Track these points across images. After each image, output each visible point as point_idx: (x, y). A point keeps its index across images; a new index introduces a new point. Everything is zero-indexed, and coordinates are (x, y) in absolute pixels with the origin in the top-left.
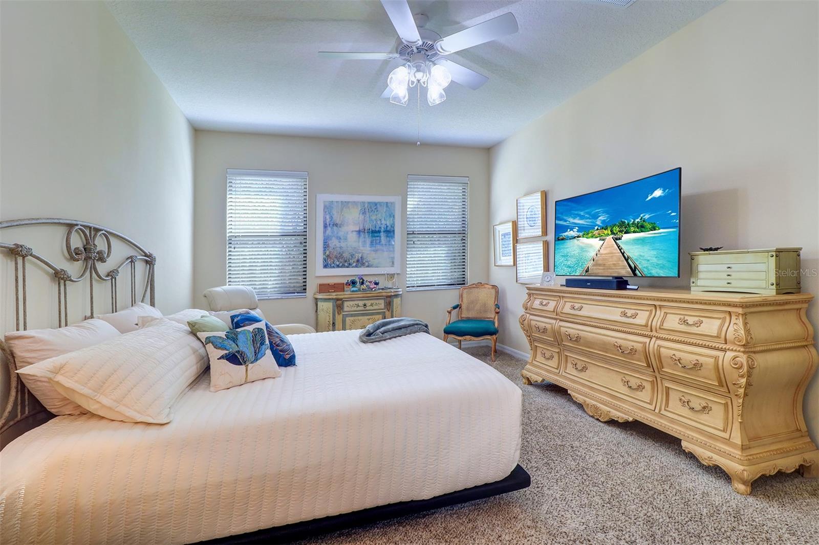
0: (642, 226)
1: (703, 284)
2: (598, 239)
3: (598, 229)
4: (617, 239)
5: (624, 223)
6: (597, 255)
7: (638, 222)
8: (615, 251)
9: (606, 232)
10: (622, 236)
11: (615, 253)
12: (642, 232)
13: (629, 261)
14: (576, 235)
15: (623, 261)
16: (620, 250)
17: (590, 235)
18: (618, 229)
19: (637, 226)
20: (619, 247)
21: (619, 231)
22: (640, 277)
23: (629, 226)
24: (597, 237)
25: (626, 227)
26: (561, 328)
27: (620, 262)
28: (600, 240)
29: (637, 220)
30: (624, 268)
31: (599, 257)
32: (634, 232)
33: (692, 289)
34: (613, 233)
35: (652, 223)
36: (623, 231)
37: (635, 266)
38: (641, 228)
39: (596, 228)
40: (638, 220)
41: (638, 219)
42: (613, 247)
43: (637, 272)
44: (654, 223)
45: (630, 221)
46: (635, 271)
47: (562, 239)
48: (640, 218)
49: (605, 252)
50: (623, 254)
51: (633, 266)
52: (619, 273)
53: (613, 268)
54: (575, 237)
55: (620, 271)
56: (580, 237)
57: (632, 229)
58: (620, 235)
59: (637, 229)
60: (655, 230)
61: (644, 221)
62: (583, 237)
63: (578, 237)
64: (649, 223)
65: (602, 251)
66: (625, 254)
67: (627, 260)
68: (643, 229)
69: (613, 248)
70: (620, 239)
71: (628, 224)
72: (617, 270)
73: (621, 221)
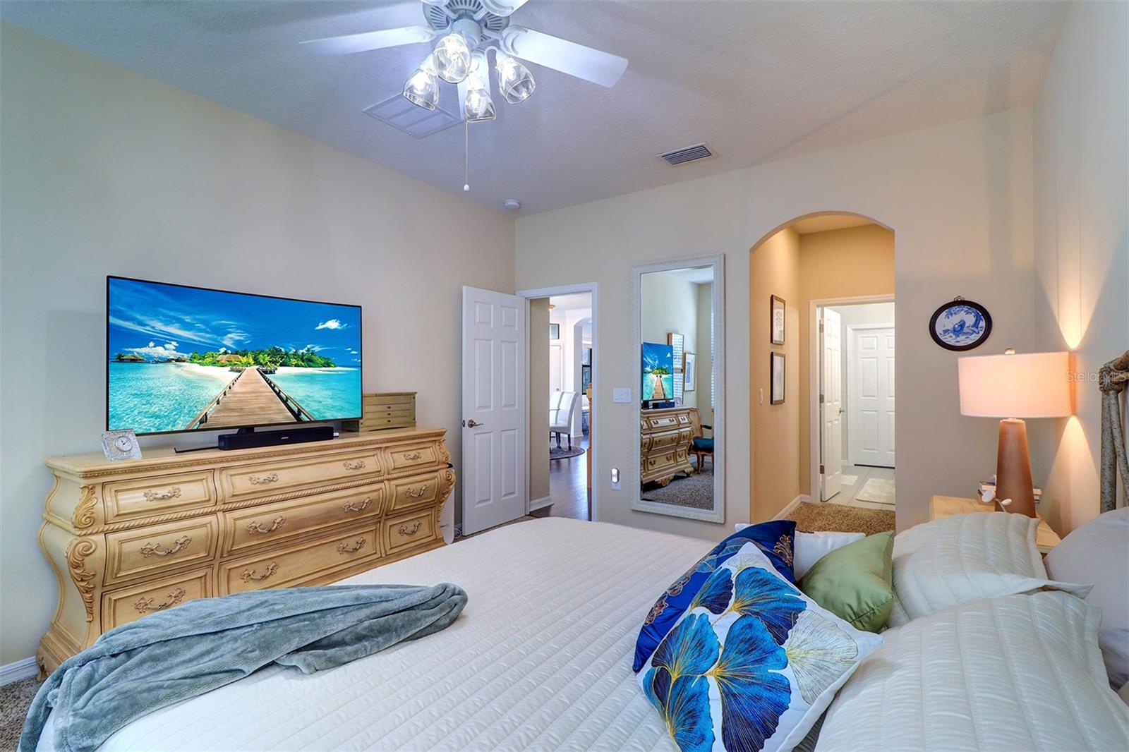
0: (310, 360)
1: (369, 424)
2: (229, 368)
3: (226, 353)
4: (266, 372)
5: (278, 351)
6: (225, 394)
7: (303, 353)
8: (263, 390)
9: (244, 360)
10: (276, 369)
11: (264, 392)
12: (310, 366)
13: (289, 402)
14: (172, 357)
15: (277, 403)
16: (273, 388)
17: (209, 360)
18: (267, 358)
19: (301, 359)
20: (270, 384)
21: (270, 362)
22: (308, 422)
23: (287, 356)
24: (226, 366)
25: (282, 358)
26: (237, 522)
27: (273, 405)
28: (232, 370)
29: (301, 351)
30: (280, 413)
31: (229, 397)
32: (297, 365)
33: (360, 430)
34: (257, 362)
35: (325, 359)
36: (277, 362)
37: (299, 409)
38: (308, 361)
39: (223, 350)
40: (304, 351)
41: (303, 349)
42: (260, 383)
43: (303, 416)
44: (328, 359)
45: (290, 350)
46: (300, 415)
47: (134, 360)
48: (306, 349)
49: (243, 390)
50: (278, 394)
51: (296, 409)
52: (272, 420)
53: (260, 413)
54: (169, 361)
55: (272, 416)
56: (184, 361)
57: (294, 361)
58: (271, 367)
59: (300, 362)
60: (329, 366)
61: (312, 354)
62: (191, 361)
63: (177, 360)
64: (320, 358)
65: (236, 388)
66: (281, 394)
67: (285, 402)
68: (311, 364)
69: (259, 385)
70: (271, 372)
71: (286, 354)
72: (268, 416)
73: (274, 348)
